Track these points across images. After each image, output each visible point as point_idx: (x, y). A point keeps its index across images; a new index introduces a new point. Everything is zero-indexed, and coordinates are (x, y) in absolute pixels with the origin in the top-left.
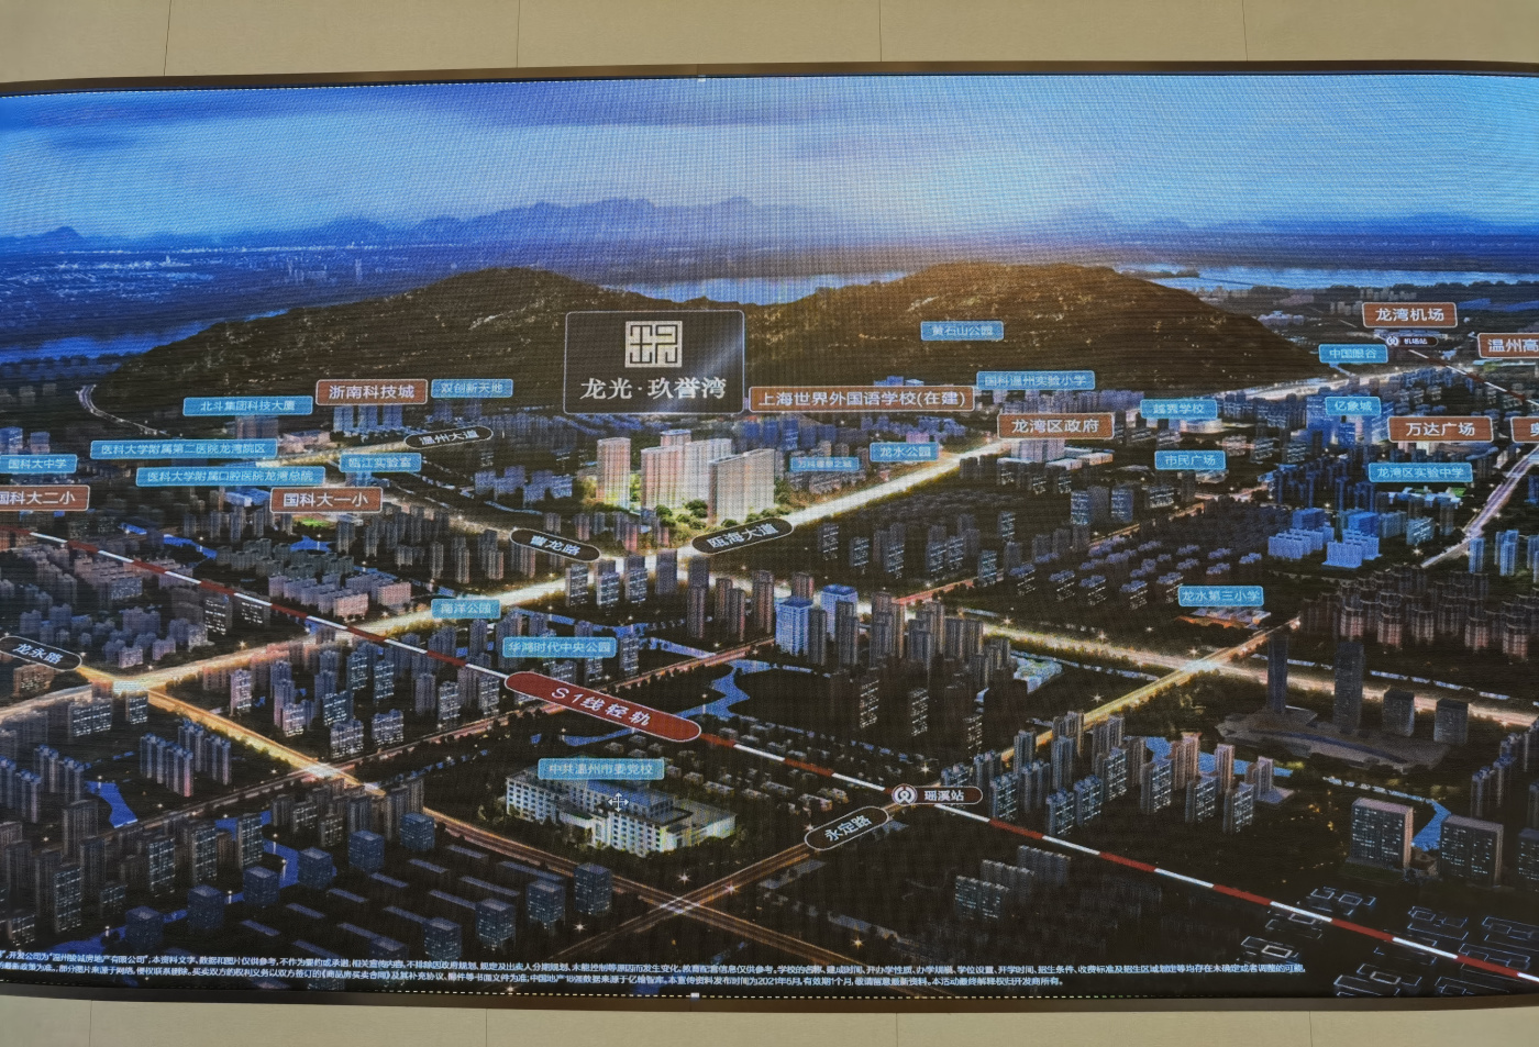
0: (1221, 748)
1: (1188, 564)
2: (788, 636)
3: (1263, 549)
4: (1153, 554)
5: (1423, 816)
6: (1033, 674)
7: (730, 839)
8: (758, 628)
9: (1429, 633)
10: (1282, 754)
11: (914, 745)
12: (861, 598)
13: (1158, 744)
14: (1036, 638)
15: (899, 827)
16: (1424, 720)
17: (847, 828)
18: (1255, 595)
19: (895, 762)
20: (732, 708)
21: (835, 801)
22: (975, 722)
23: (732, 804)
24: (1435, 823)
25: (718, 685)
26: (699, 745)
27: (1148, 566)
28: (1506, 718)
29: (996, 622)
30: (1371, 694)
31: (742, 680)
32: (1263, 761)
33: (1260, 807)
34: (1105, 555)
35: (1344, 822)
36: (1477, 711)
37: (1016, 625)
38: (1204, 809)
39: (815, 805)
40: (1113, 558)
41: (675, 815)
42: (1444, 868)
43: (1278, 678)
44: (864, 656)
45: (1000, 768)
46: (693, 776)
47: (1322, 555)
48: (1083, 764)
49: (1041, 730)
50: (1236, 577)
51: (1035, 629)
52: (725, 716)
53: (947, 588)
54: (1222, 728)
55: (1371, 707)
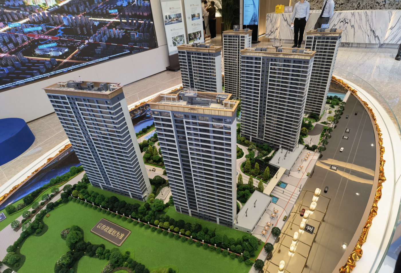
0: (118, 29)
1: (109, 7)
2: (65, 23)
3: (116, 5)
4: (105, 6)
5: (136, 33)
6: (96, 24)
7: (68, 51)
8: (61, 23)
9: (134, 13)
10: (123, 29)
11: (86, 35)
12: (73, 16)
13: (111, 30)
14: (95, 19)
15: (87, 45)
16: (135, 23)
17: (82, 47)
18: (117, 10)
19: (85, 38)
20: (62, 34)
21: (79, 44)
22: (92, 31)
23: (67, 47)
24: (137, 34)
25: (59, 31)
26: (60, 40)
27: (105, 8)
28: (142, 22)
29: (90, 17)
30: (130, 21)
31: (62, 30)
32: (121, 30)
33: (122, 36)
34: (100, 7)
35: (130, 35)
36: (139, 22)
37: (93, 18)
38: (117, 37)
39: (77, 45)
40: (101, 7)
41: (60, 50)
42: (139, 38)
43: (121, 20)
44: (76, 24)
45: (96, 36)
46: (60, 44)
47: (122, 5)
48: (104, 34)
49: (99, 30)
50: (114, 9)
51: (95, 18)
52: (61, 35)
53: (83, 13)
54: (117, 27)
55: (130, 22)
